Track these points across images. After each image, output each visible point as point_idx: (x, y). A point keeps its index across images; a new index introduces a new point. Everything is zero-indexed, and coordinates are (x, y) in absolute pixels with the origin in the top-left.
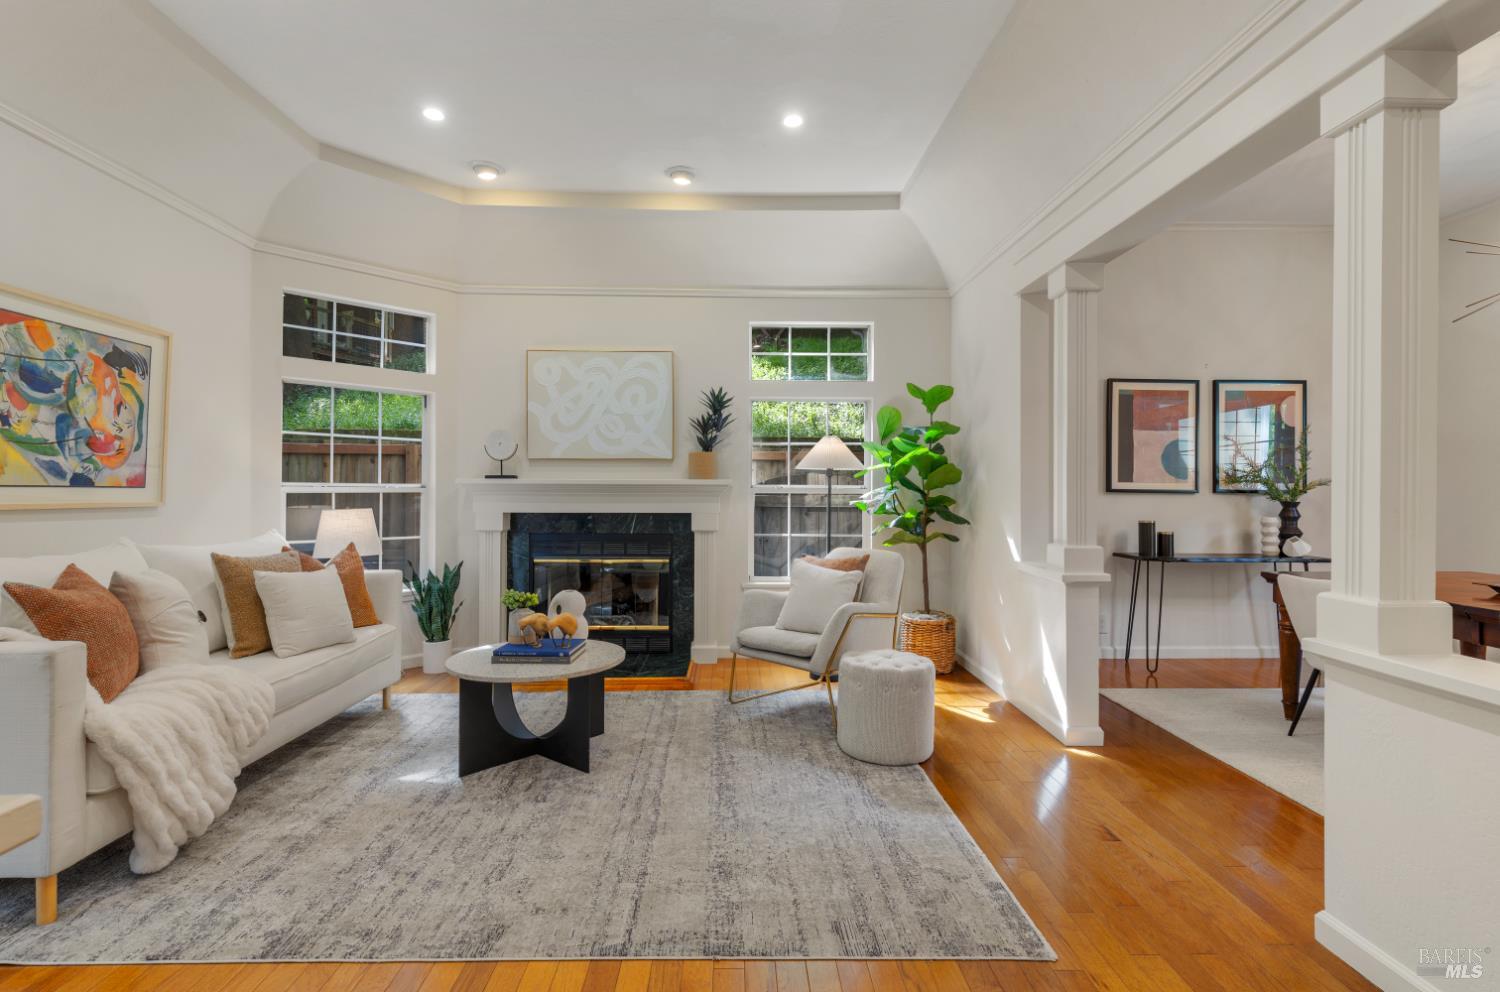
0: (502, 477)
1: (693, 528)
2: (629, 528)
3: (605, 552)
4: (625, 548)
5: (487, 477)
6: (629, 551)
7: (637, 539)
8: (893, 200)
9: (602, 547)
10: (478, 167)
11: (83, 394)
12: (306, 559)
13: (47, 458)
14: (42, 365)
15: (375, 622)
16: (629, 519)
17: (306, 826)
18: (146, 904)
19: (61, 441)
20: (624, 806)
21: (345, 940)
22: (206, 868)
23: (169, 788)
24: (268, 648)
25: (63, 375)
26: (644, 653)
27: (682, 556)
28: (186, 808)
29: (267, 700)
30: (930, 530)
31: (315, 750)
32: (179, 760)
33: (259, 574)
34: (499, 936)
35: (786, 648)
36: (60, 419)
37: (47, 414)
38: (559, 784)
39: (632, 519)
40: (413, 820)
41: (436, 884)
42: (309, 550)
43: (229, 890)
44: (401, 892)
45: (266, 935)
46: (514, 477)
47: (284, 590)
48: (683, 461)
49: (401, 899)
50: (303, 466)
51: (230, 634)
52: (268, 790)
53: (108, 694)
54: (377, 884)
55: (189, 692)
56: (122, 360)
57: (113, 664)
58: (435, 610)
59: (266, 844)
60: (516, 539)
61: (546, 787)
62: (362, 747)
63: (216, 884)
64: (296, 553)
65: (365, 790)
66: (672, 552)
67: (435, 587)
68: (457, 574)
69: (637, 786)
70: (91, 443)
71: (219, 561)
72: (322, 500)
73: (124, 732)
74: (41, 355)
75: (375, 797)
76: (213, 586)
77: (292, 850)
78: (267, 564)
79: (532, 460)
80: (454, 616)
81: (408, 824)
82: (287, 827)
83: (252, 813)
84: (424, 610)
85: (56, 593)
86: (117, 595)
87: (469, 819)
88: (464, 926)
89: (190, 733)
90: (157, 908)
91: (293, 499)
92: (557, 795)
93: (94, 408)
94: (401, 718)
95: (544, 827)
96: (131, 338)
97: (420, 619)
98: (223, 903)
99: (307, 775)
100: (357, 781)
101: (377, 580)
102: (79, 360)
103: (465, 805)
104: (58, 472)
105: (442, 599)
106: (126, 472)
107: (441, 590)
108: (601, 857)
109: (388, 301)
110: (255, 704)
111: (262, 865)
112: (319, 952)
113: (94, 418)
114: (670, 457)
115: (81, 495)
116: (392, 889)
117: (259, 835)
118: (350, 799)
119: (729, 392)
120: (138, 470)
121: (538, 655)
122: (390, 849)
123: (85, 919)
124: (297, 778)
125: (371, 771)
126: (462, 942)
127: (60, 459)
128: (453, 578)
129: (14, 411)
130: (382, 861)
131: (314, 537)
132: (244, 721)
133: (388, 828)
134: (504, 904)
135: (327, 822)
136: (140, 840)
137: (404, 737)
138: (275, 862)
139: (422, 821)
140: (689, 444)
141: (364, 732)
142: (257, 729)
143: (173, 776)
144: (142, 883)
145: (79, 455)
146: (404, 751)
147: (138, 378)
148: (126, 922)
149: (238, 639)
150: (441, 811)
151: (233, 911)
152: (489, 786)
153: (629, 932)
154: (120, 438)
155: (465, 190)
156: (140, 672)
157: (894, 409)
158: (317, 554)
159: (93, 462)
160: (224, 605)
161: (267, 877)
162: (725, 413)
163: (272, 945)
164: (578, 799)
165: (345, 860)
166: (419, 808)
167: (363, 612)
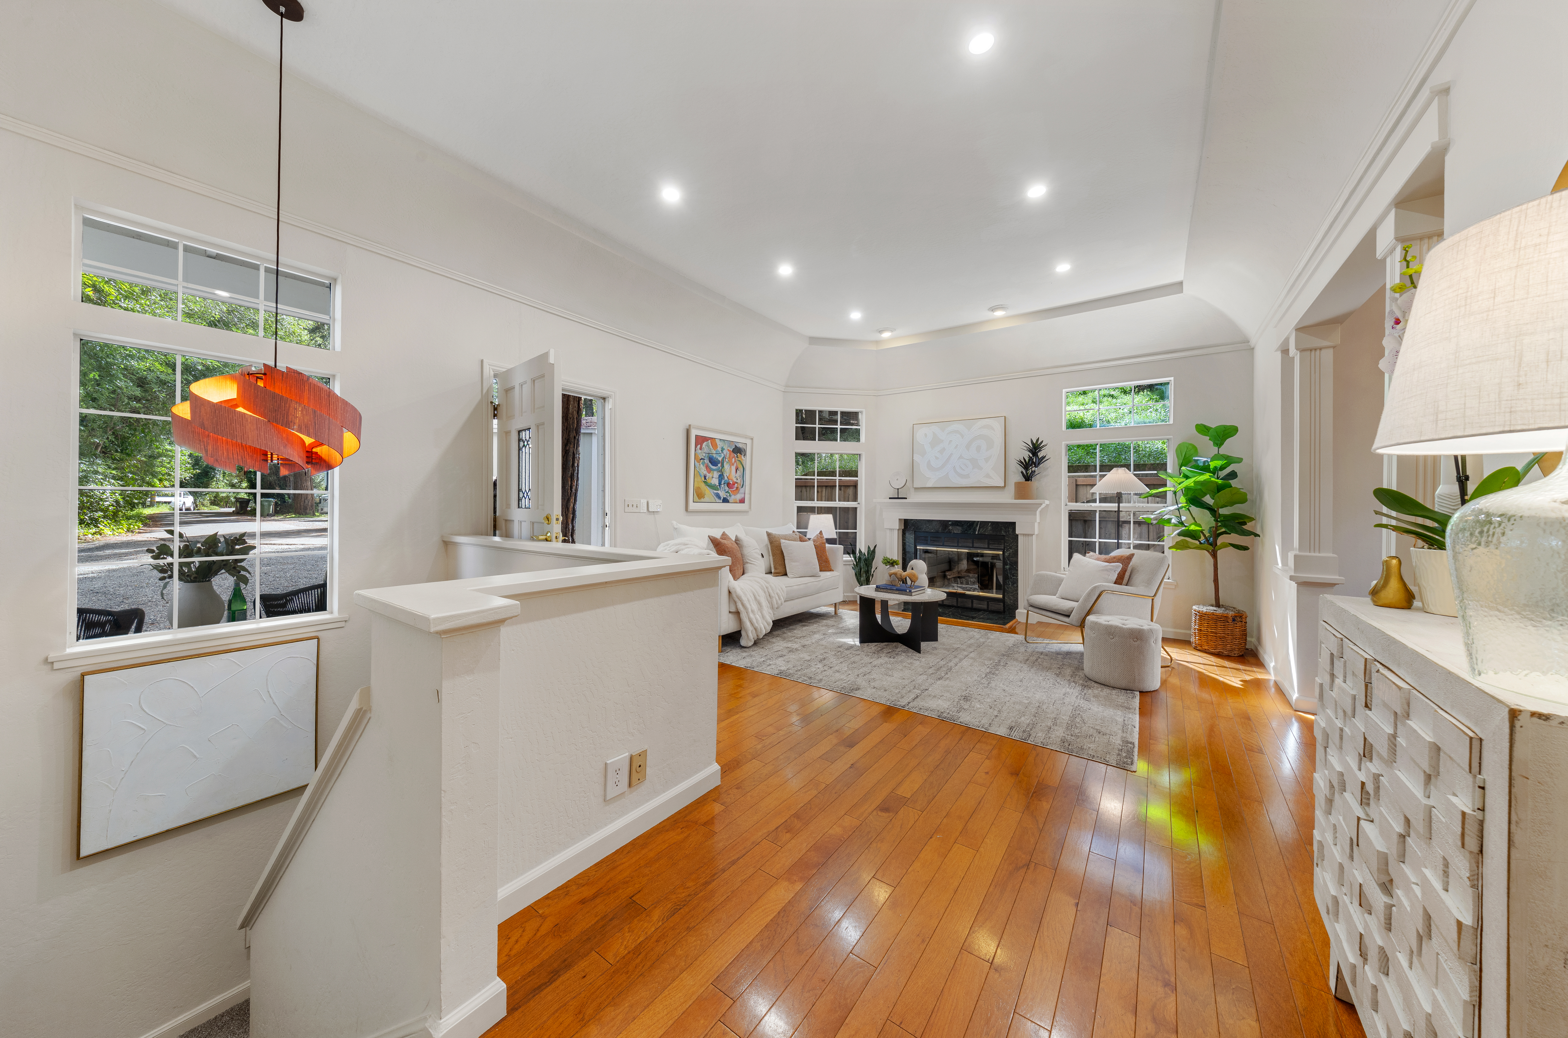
0: (898, 498)
1: (1017, 533)
2: (975, 530)
3: (960, 545)
4: (973, 543)
5: (890, 498)
6: (975, 545)
7: (982, 537)
8: (1178, 287)
9: (958, 542)
10: (881, 332)
11: (726, 466)
12: (803, 538)
13: (716, 492)
14: (714, 455)
15: (831, 570)
16: (975, 526)
17: (795, 646)
18: (744, 654)
19: (720, 484)
20: (931, 668)
21: (803, 677)
22: (762, 650)
23: (751, 615)
24: (786, 574)
25: (720, 459)
26: (985, 610)
27: (1011, 551)
28: (757, 625)
29: (783, 591)
30: (1221, 540)
31: (804, 624)
32: (755, 607)
33: (782, 541)
34: (856, 690)
35: (1054, 608)
36: (720, 476)
37: (716, 475)
38: (904, 654)
39: (977, 525)
40: (836, 652)
41: (838, 671)
42: (805, 534)
43: (769, 657)
44: (825, 671)
45: (779, 670)
46: (906, 498)
47: (791, 548)
48: (1011, 488)
49: (825, 672)
50: (808, 492)
51: (772, 566)
52: (784, 633)
53: (735, 578)
54: (817, 666)
55: (758, 582)
56: (738, 451)
57: (736, 568)
58: (862, 570)
59: (782, 648)
60: (907, 535)
61: (897, 654)
62: (822, 626)
63: (765, 654)
64: (798, 533)
65: (821, 640)
66: (1004, 547)
67: (863, 558)
68: (874, 551)
69: (942, 663)
70: (728, 485)
71: (769, 534)
72: (812, 510)
73: (739, 591)
74: (714, 452)
75: (823, 642)
76: (767, 545)
77: (790, 651)
78: (786, 538)
79: (916, 489)
80: (873, 574)
81: (833, 653)
82: (789, 645)
83: (778, 638)
84: (857, 569)
85: (721, 540)
86: (737, 543)
87: (859, 657)
88: (845, 685)
89: (758, 597)
90: (748, 656)
91: (800, 509)
92: (900, 658)
93: (730, 471)
94: (841, 619)
95: (889, 666)
96: (740, 441)
97: (856, 574)
98: (767, 660)
99: (799, 631)
100: (817, 636)
101: (831, 549)
102: (725, 452)
103: (858, 652)
104: (718, 496)
105: (866, 564)
106: (739, 497)
107: (866, 560)
108: (910, 680)
109: (840, 406)
110: (779, 592)
111: (780, 653)
112: (795, 678)
113: (729, 475)
114: (1003, 485)
115: (725, 506)
116: (822, 669)
117: (779, 644)
118: (814, 641)
119: (1044, 439)
120: (743, 496)
121: (897, 590)
122: (824, 659)
123: (728, 654)
124: (795, 631)
125: (824, 634)
126: (843, 688)
127: (719, 492)
128: (872, 553)
129: (707, 474)
130: (821, 661)
131: (807, 529)
132: (776, 598)
133: (826, 653)
134: (861, 682)
135: (804, 646)
136: (743, 633)
137: (841, 626)
138: (784, 653)
139: (839, 653)
140: (1016, 476)
141: (824, 621)
142: (779, 602)
143: (753, 611)
144: (743, 649)
145: (725, 490)
146: (839, 631)
147: (743, 457)
148: (739, 657)
149: (775, 569)
150: (848, 652)
151: (769, 662)
152: (871, 648)
153: (909, 703)
154: (737, 483)
155: (877, 342)
156: (743, 574)
157: (1191, 444)
158: (808, 536)
159: (729, 493)
160: (771, 554)
161: (781, 656)
162: (1040, 455)
163: (780, 673)
164: (909, 661)
165: (808, 658)
166: (839, 649)
167: (825, 565)
